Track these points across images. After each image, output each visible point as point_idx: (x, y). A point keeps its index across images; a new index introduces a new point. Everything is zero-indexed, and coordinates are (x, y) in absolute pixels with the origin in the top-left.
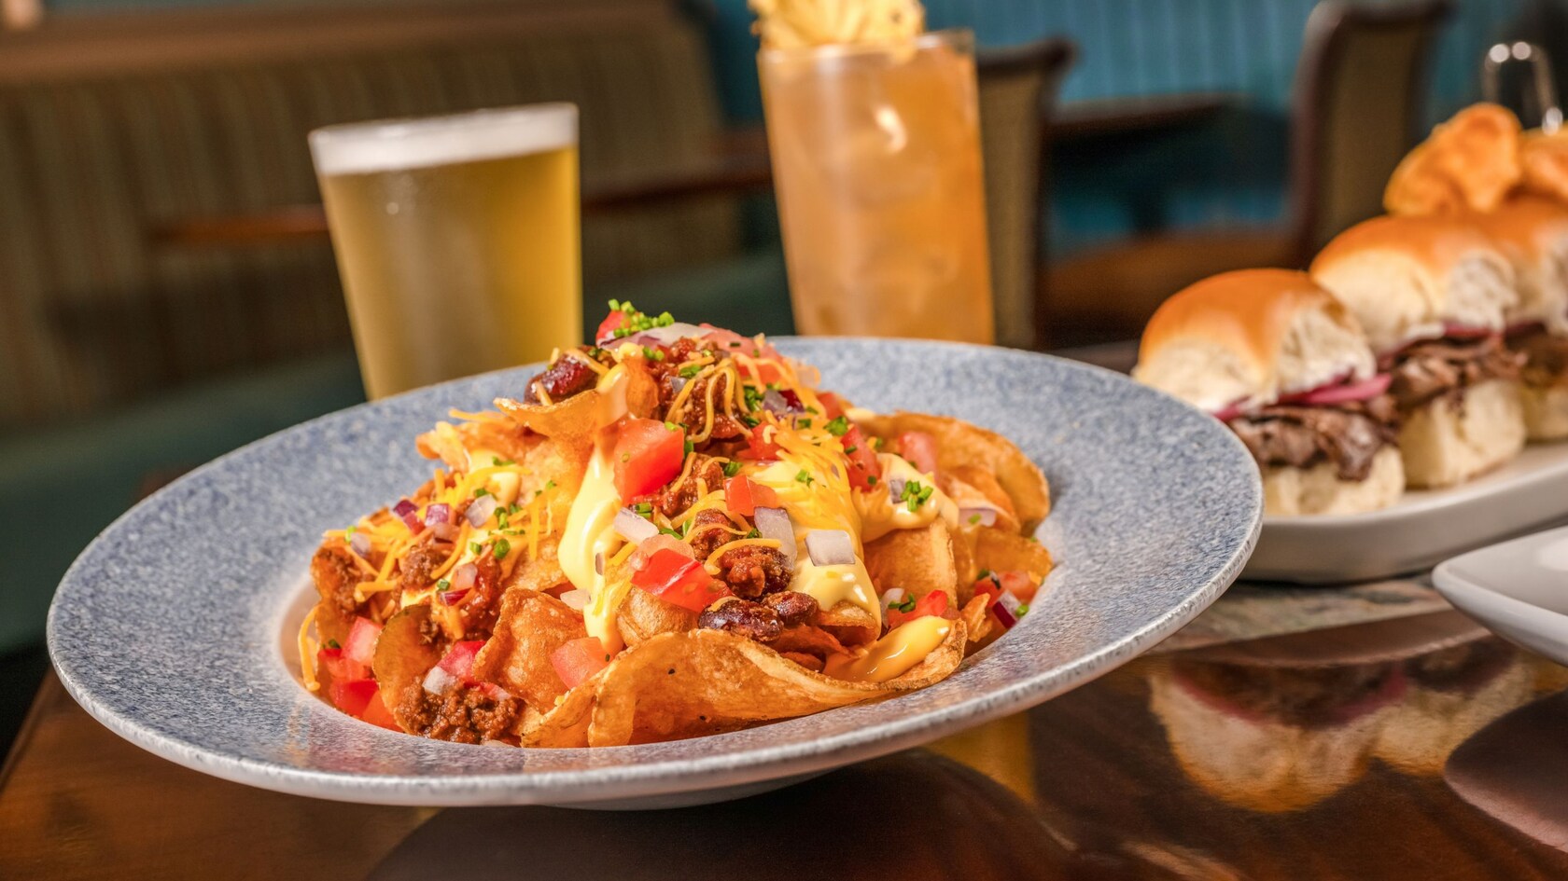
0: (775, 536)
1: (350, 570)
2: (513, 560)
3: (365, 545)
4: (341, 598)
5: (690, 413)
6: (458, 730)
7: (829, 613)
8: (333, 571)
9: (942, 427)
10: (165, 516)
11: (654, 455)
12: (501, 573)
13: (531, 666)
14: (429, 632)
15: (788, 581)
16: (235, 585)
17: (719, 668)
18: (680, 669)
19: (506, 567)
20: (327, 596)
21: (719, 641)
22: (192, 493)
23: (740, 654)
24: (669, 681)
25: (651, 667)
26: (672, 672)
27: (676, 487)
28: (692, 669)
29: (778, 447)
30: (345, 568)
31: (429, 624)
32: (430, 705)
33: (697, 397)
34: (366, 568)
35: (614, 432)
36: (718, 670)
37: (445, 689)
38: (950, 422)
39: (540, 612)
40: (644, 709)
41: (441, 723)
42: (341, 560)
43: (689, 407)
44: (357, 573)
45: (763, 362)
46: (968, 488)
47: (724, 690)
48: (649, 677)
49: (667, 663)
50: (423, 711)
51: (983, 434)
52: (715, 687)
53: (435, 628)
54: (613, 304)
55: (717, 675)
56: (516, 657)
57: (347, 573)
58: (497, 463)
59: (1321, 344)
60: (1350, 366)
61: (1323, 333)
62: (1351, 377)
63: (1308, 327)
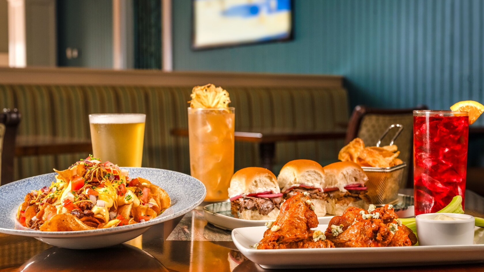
0: (92, 200)
1: (32, 198)
2: (55, 199)
3: (35, 194)
4: (28, 202)
5: (89, 176)
6: (35, 228)
7: (95, 215)
8: (29, 197)
9: (157, 188)
10: (16, 185)
11: (78, 183)
12: (52, 201)
13: (46, 217)
14: (37, 210)
15: (92, 208)
16: (21, 199)
17: (71, 221)
18: (65, 220)
19: (53, 200)
20: (26, 202)
21: (71, 216)
22: (24, 182)
23: (75, 219)
24: (63, 222)
25: (60, 219)
26: (63, 221)
27: (80, 189)
28: (67, 221)
29: (104, 185)
30: (31, 197)
31: (38, 208)
32: (32, 222)
33: (90, 174)
34: (35, 197)
35: (74, 177)
36: (71, 222)
37: (35, 220)
38: (158, 187)
39: (49, 208)
40: (59, 227)
41: (33, 226)
42: (31, 195)
43: (89, 175)
44: (33, 198)
45: (114, 169)
46: (153, 200)
47: (73, 226)
48: (59, 221)
49: (63, 219)
50: (30, 223)
51: (162, 190)
52: (71, 225)
53: (38, 209)
54: (90, 155)
55: (71, 223)
56: (44, 215)
57: (31, 198)
58: (62, 181)
59: (264, 184)
60: (271, 190)
61: (265, 182)
62: (271, 193)
63: (260, 180)
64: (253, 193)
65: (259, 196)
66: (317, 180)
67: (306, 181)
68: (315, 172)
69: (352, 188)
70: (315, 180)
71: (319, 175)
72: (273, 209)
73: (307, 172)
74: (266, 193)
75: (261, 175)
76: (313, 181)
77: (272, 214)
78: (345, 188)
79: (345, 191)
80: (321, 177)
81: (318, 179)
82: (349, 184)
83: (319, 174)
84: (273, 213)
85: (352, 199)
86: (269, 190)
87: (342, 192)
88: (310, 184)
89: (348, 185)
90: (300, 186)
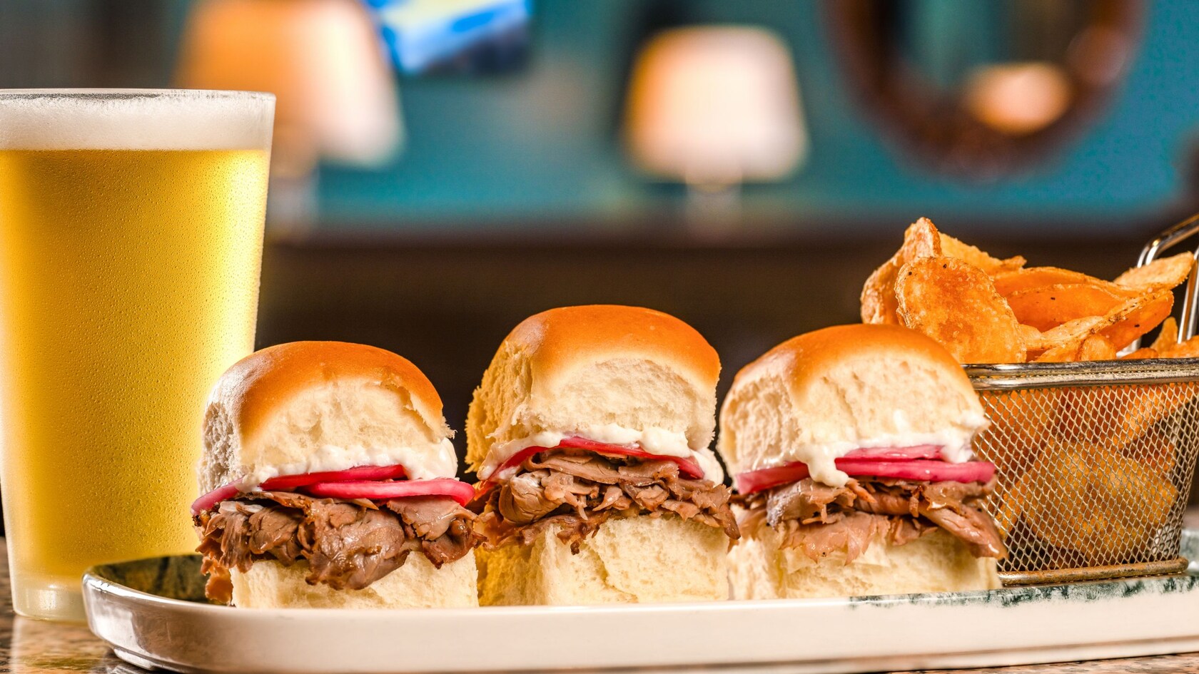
59: (356, 428)
60: (396, 460)
61: (364, 415)
62: (399, 473)
63: (337, 405)
64: (291, 469)
65: (325, 487)
66: (666, 412)
67: (598, 416)
68: (655, 369)
69: (882, 468)
70: (656, 413)
71: (679, 386)
72: (398, 560)
73: (605, 370)
74: (369, 472)
75: (342, 383)
76: (642, 417)
77: (402, 586)
78: (840, 462)
79: (840, 478)
80: (690, 393)
81: (671, 406)
82: (867, 443)
83: (679, 379)
84: (407, 581)
85: (885, 525)
86: (384, 459)
87: (821, 485)
88: (623, 436)
89: (862, 450)
90: (563, 443)
